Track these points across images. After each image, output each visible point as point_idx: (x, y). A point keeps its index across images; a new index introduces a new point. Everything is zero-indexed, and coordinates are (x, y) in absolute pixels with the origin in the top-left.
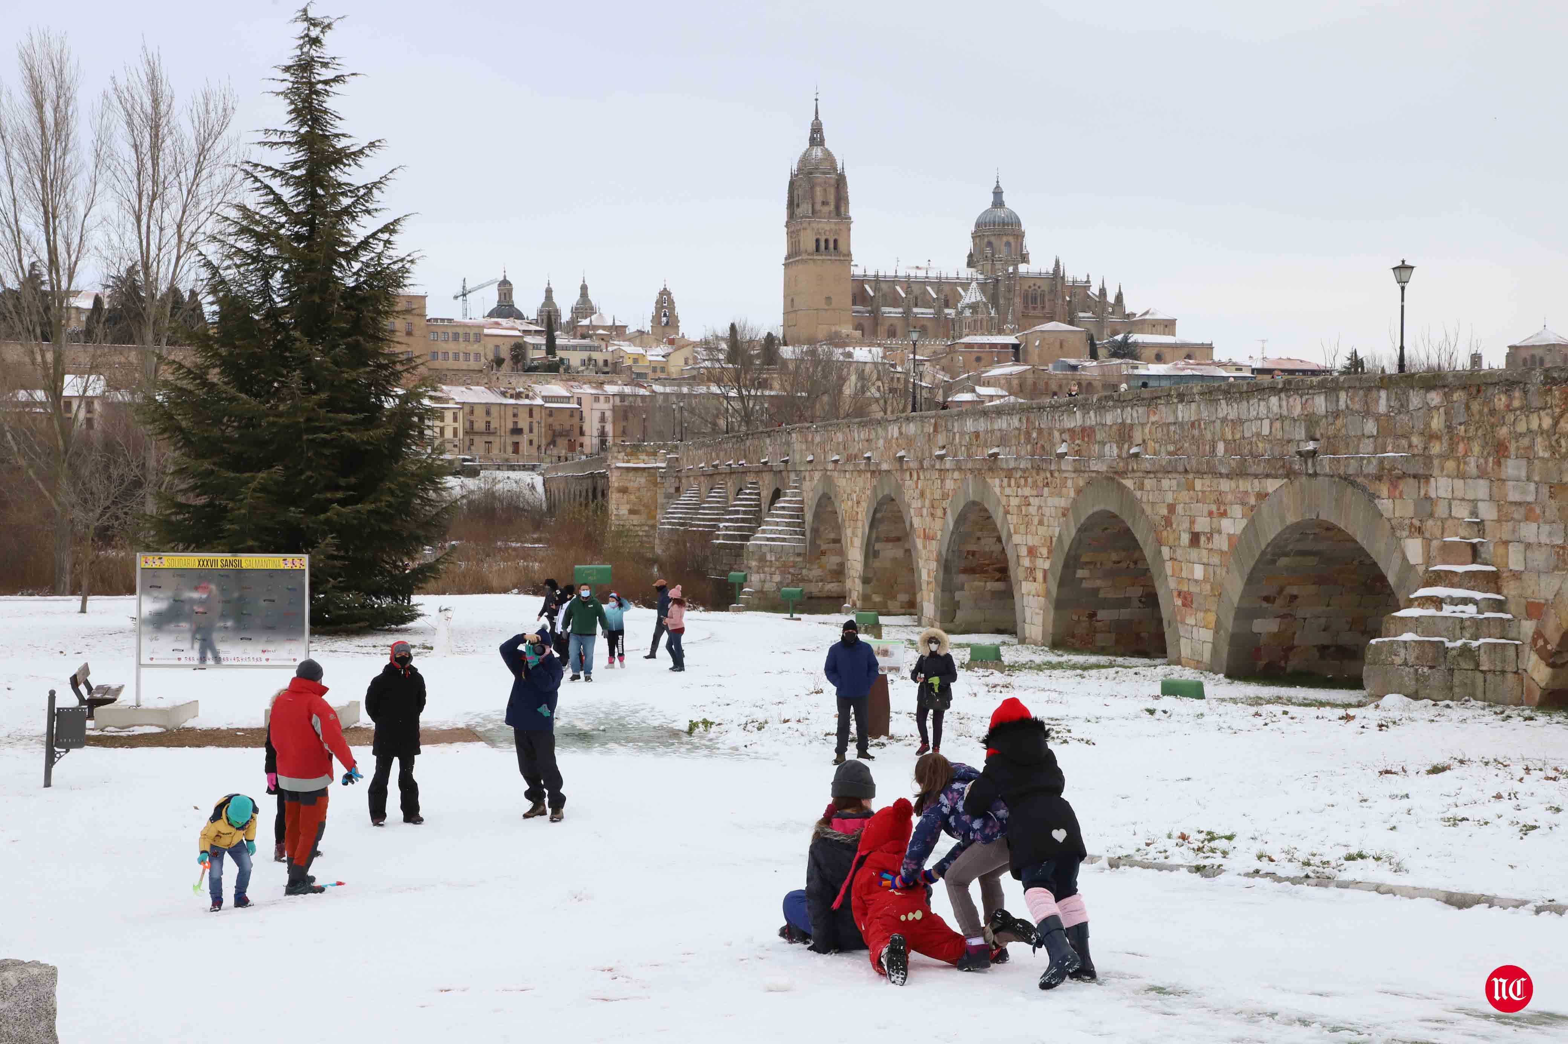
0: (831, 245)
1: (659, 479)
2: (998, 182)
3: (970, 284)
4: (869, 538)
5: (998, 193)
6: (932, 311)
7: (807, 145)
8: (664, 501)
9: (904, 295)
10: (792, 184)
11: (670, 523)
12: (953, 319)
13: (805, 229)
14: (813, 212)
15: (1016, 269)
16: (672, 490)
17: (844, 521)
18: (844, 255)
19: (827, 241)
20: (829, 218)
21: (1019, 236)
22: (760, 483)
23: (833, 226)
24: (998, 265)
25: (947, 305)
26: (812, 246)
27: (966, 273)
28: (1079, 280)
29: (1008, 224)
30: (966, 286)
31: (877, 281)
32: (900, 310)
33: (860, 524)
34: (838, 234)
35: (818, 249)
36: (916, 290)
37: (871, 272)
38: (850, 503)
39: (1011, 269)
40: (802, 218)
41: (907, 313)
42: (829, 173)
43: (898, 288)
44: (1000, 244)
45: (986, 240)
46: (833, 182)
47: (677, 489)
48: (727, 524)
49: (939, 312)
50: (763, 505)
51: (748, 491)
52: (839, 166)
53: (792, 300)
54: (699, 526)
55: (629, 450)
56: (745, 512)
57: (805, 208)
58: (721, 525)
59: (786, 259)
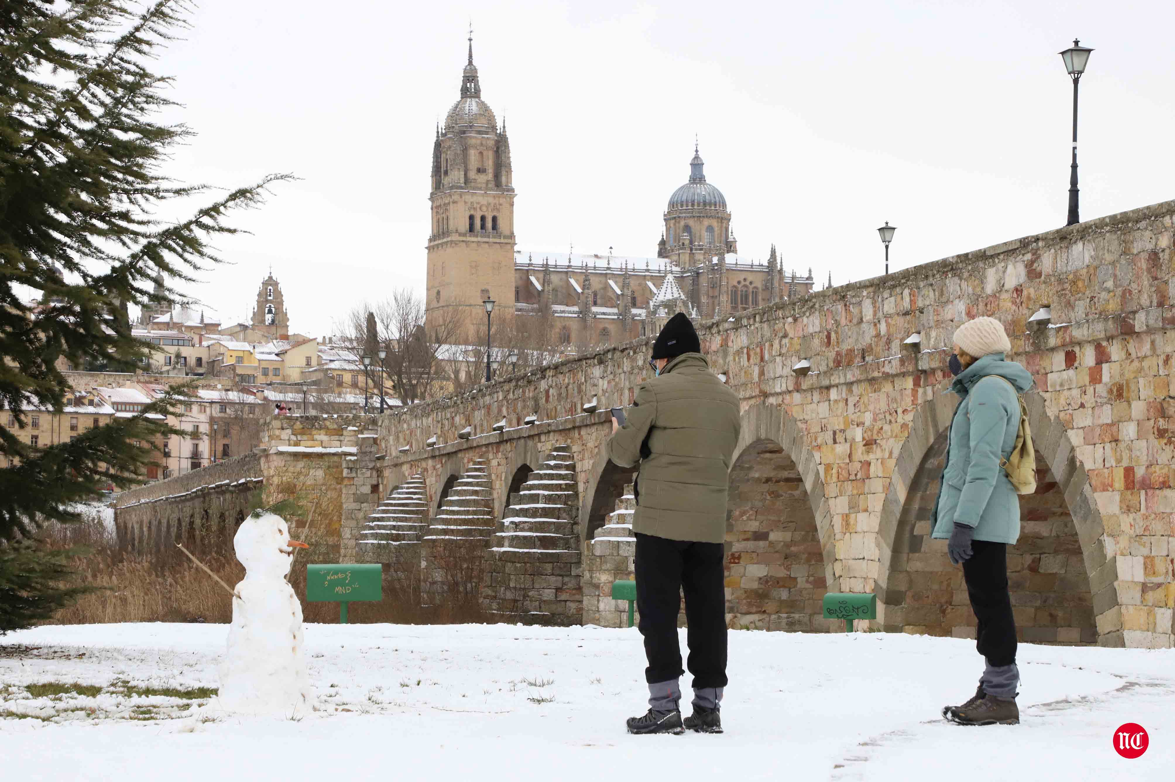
0: (489, 224)
1: (345, 472)
2: (697, 151)
3: (664, 277)
4: (906, 511)
5: (697, 165)
6: (615, 310)
7: (458, 97)
8: (355, 506)
9: (579, 290)
10: (438, 145)
11: (376, 536)
12: (643, 322)
13: (454, 202)
14: (467, 181)
15: (722, 259)
16: (367, 489)
17: (820, 485)
18: (505, 237)
19: (483, 218)
20: (487, 189)
21: (724, 219)
22: (575, 448)
23: (491, 200)
24: (699, 256)
25: (634, 305)
26: (464, 225)
27: (658, 264)
28: (798, 275)
29: (710, 204)
30: (659, 279)
31: (546, 270)
32: (576, 309)
33: (877, 485)
34: (498, 210)
35: (471, 229)
36: (596, 284)
37: (538, 261)
38: (842, 449)
39: (715, 260)
40: (451, 188)
41: (584, 313)
42: (487, 133)
43: (572, 281)
44: (700, 229)
45: (682, 223)
46: (491, 143)
47: (375, 488)
48: (517, 519)
49: (624, 313)
50: (581, 487)
51: (552, 463)
52: (499, 125)
53: (438, 293)
54: (445, 532)
55: (298, 425)
56: (549, 499)
57: (456, 176)
58: (507, 521)
59: (430, 240)
